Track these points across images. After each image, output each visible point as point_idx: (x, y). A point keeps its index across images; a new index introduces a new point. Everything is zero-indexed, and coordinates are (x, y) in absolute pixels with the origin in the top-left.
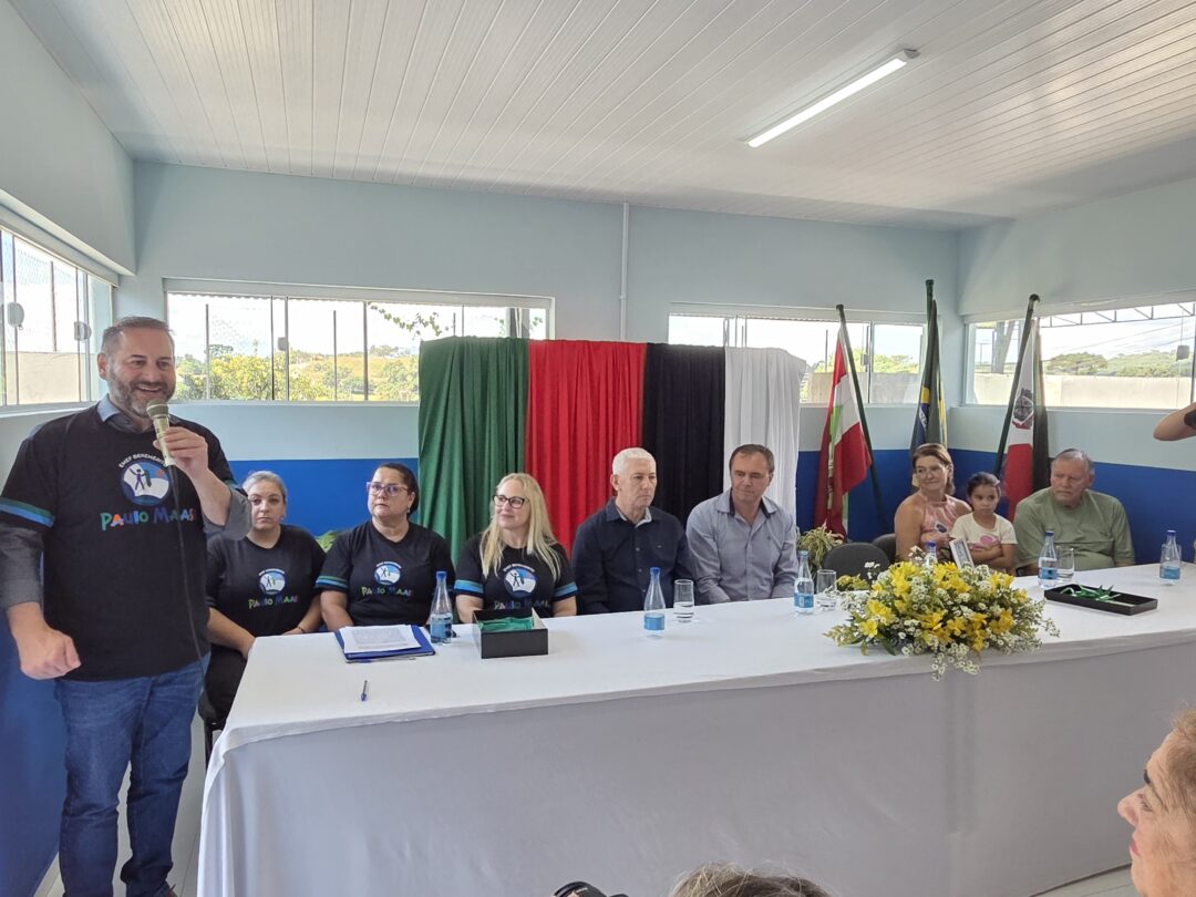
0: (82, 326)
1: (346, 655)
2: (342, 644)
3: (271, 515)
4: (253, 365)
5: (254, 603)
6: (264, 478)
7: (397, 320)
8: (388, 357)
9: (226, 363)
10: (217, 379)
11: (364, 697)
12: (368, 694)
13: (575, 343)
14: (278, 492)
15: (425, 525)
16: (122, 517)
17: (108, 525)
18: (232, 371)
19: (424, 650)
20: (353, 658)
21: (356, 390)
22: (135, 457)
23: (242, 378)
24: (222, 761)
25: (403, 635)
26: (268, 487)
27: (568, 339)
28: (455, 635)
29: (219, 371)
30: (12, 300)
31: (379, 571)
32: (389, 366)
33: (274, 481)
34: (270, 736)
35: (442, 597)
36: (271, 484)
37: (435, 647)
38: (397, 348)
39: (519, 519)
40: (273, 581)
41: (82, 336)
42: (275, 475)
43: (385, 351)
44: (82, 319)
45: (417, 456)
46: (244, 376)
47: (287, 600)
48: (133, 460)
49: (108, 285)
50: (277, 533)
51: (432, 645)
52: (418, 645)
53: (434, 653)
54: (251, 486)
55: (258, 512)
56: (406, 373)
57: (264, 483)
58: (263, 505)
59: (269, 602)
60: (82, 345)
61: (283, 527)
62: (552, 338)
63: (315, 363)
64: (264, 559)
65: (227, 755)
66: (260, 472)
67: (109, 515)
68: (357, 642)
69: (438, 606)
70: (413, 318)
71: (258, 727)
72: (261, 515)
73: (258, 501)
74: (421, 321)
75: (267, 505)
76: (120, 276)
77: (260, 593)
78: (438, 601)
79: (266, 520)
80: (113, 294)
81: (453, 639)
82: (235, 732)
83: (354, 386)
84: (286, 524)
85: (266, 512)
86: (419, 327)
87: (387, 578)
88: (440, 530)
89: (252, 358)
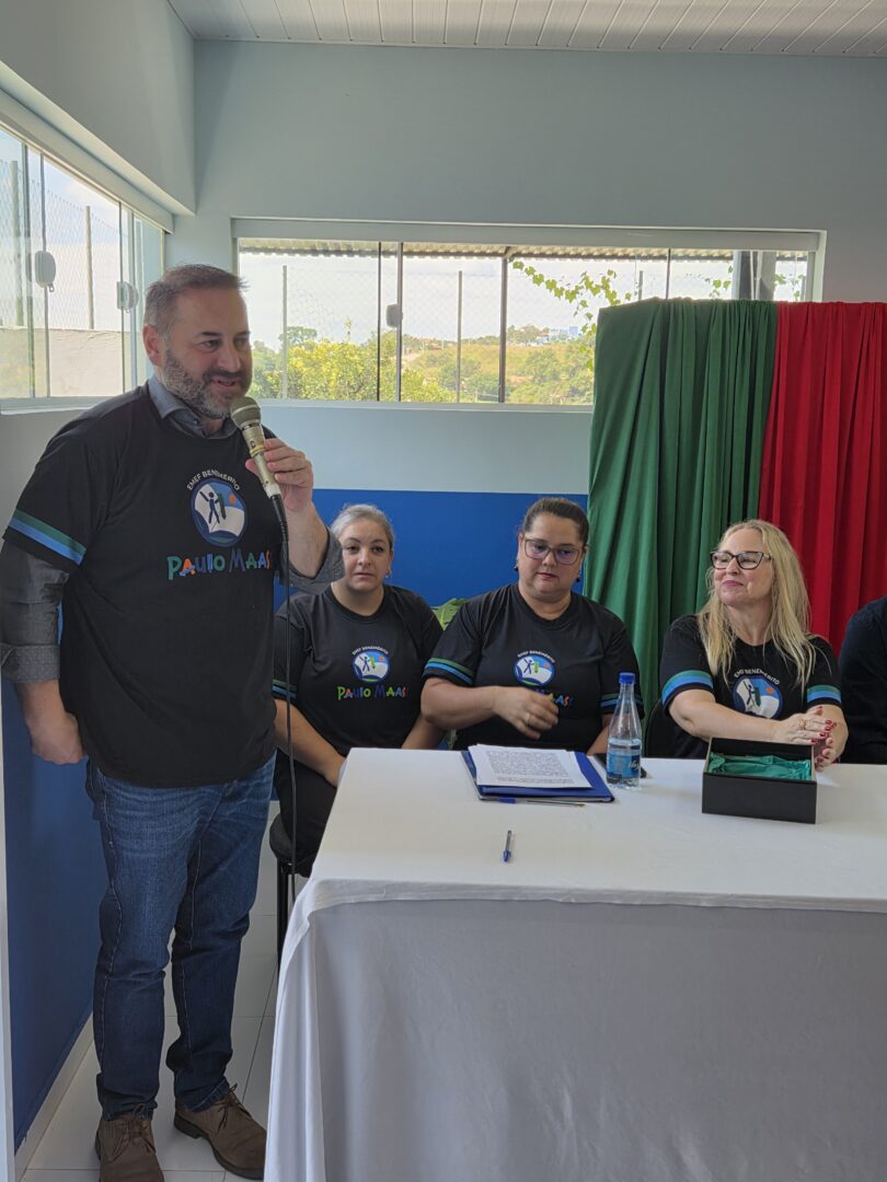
0: (126, 289)
1: (480, 788)
2: (473, 771)
3: (371, 570)
4: (344, 354)
5: (343, 692)
6: (364, 514)
7: (551, 285)
8: (534, 344)
9: (308, 352)
10: (298, 375)
11: (507, 856)
12: (514, 854)
13: (859, 306)
14: (384, 537)
15: (595, 598)
16: (193, 563)
17: (176, 574)
18: (315, 364)
19: (595, 793)
20: (491, 794)
21: (484, 394)
22: (205, 474)
23: (330, 374)
24: (307, 924)
25: (562, 766)
26: (371, 529)
27: (846, 301)
28: (644, 774)
29: (299, 363)
30: (41, 249)
31: (522, 664)
32: (534, 357)
33: (378, 520)
34: (371, 898)
35: (628, 711)
36: (375, 525)
37: (614, 789)
38: (547, 330)
39: (756, 588)
40: (373, 664)
41: (127, 302)
42: (379, 512)
43: (530, 334)
44: (127, 279)
45: (586, 492)
46: (331, 373)
47: (391, 692)
48: (203, 479)
49: (160, 229)
50: (379, 596)
51: (608, 785)
52: (586, 784)
53: (612, 799)
54: (345, 527)
55: (354, 565)
56: (558, 368)
57: (366, 522)
58: (362, 556)
59: (366, 693)
60: (127, 316)
61: (387, 589)
62: (818, 299)
63: (429, 353)
64: (361, 631)
65: (313, 917)
66: (358, 506)
67: (176, 559)
68: (497, 771)
69: (620, 725)
70: (577, 281)
71: (355, 883)
72: (359, 569)
73: (354, 549)
74: (589, 285)
75: (368, 556)
76: (174, 216)
77: (354, 680)
78: (621, 718)
79: (366, 575)
80: (166, 243)
81: (641, 781)
82: (326, 885)
83: (481, 389)
84: (391, 584)
85: (367, 565)
86: (586, 294)
87: (533, 676)
88: (616, 606)
89: (344, 345)
